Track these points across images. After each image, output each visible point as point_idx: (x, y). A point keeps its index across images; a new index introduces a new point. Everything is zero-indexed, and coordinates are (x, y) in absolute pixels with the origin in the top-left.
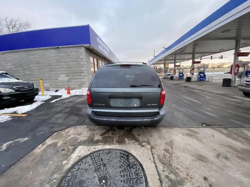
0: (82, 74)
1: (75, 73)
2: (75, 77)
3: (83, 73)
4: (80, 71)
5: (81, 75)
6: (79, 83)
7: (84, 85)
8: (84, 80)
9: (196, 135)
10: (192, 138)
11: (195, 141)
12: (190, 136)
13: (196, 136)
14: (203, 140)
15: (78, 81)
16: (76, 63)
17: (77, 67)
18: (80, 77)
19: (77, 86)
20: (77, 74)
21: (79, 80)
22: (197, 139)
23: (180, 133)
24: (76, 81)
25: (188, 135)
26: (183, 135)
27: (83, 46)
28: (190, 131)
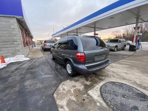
0: (15, 43)
1: (6, 42)
2: (7, 46)
3: (17, 41)
4: (12, 40)
5: (13, 44)
6: (12, 51)
7: (18, 53)
8: (17, 48)
15: (11, 50)
16: (6, 32)
17: (9, 36)
18: (12, 46)
19: (10, 54)
20: (9, 43)
21: (12, 48)
24: (8, 50)
27: (14, 17)
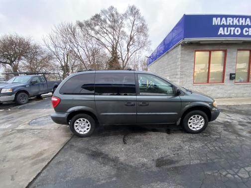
9: (33, 161)
10: (34, 155)
11: (30, 154)
12: (38, 154)
13: (32, 159)
14: (22, 162)
22: (28, 157)
23: (49, 149)
25: (41, 154)
26: (45, 150)
27: (179, 44)
28: (43, 160)
